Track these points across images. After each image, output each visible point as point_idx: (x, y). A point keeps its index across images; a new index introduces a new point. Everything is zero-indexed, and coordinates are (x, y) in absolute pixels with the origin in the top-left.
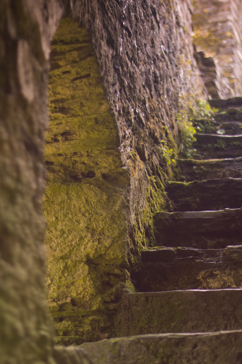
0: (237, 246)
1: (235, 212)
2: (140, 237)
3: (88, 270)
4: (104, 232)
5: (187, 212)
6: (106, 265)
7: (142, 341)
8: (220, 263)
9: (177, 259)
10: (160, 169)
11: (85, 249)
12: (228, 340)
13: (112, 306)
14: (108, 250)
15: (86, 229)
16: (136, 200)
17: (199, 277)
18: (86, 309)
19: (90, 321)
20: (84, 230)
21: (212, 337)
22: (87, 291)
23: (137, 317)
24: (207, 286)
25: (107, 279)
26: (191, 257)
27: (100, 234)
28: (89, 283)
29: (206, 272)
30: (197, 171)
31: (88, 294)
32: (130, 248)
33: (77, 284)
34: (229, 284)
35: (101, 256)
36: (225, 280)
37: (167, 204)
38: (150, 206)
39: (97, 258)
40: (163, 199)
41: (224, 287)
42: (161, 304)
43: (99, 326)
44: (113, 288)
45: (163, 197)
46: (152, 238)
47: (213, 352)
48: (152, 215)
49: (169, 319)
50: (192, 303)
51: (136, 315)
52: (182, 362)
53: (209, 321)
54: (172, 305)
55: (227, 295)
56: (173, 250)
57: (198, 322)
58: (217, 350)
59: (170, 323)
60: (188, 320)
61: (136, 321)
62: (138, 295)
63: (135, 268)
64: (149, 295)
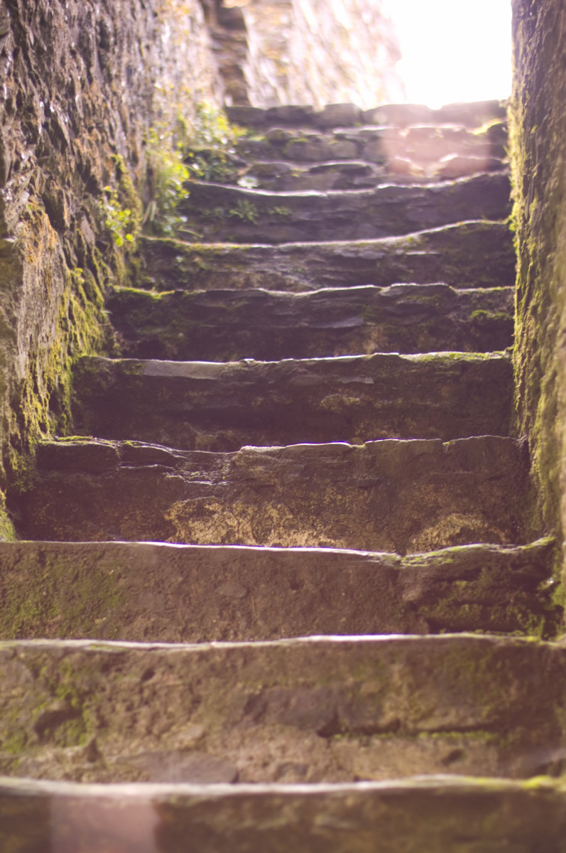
0: (265, 449)
1: (267, 368)
2: (36, 410)
5: (153, 360)
7: (22, 655)
8: (222, 486)
9: (120, 469)
10: (96, 254)
12: (228, 665)
16: (32, 321)
17: (169, 516)
21: (190, 654)
23: (15, 600)
24: (188, 538)
26: (156, 465)
29: (188, 504)
30: (183, 269)
32: (11, 434)
34: (241, 536)
36: (232, 526)
37: (106, 339)
38: (66, 339)
40: (99, 327)
41: (226, 542)
42: (76, 572)
45: (100, 322)
46: (65, 416)
47: (191, 689)
48: (69, 361)
49: (93, 607)
50: (149, 573)
51: (13, 593)
52: (113, 710)
53: (186, 618)
54: (100, 575)
55: (234, 561)
56: (114, 447)
57: (161, 619)
58: (199, 687)
59: (93, 617)
60: (137, 614)
61: (13, 609)
62: (22, 547)
63: (20, 483)
64: (49, 549)
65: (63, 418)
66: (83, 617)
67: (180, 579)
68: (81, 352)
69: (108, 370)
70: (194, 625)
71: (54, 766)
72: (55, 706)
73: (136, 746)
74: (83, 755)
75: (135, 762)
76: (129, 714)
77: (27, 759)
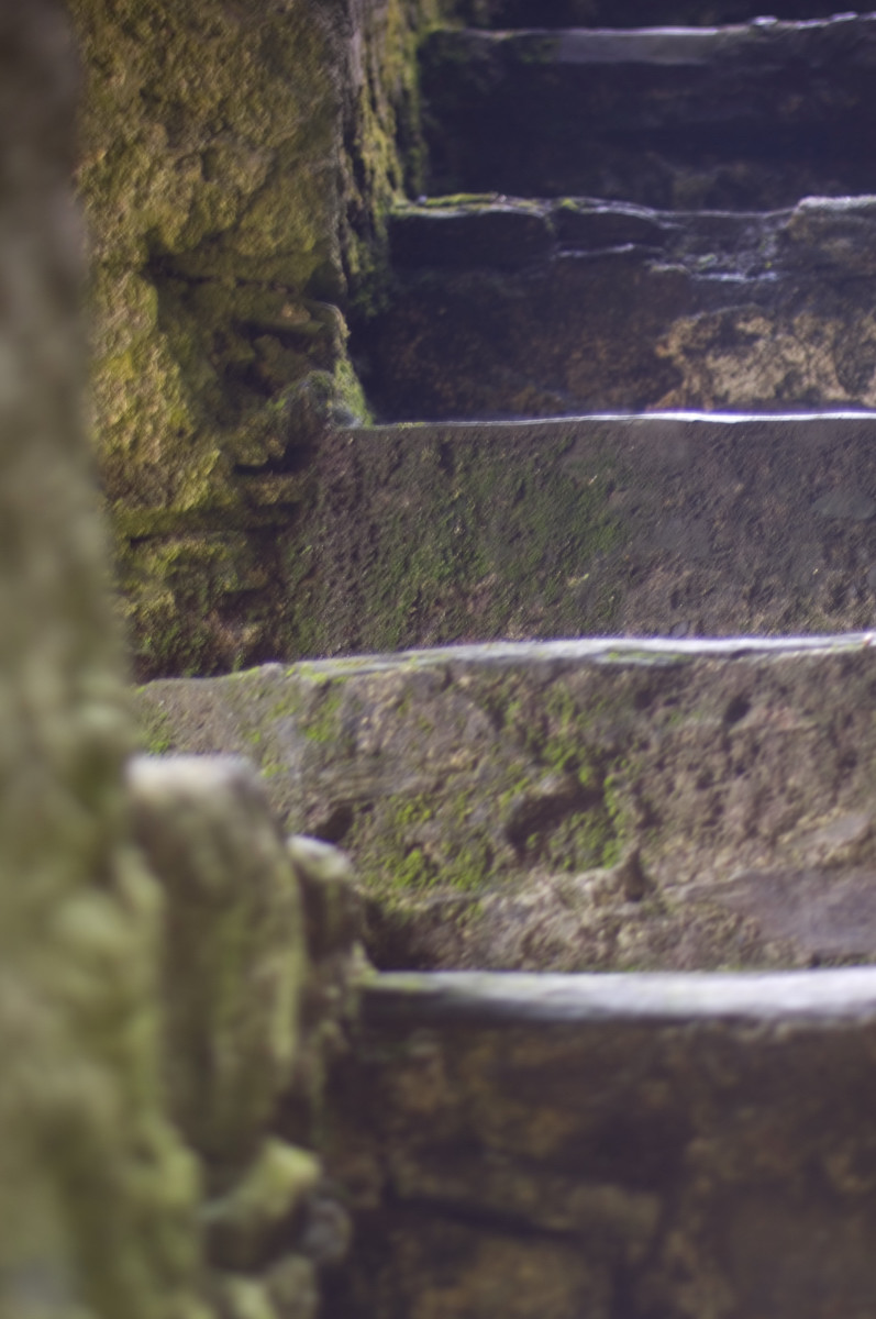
0: (848, 201)
1: (806, 37)
3: (154, 308)
4: (231, 120)
5: (576, 31)
6: (241, 282)
7: (465, 681)
8: (767, 281)
9: (558, 258)
11: (137, 203)
13: (271, 491)
14: (250, 208)
15: (141, 100)
17: (665, 345)
18: (148, 503)
19: (171, 564)
20: (133, 109)
21: (823, 662)
22: (152, 417)
23: (397, 546)
24: (708, 391)
25: (242, 354)
26: (630, 247)
27: (210, 127)
28: (162, 375)
29: (702, 322)
31: (156, 430)
32: (347, 203)
33: (102, 381)
34: (814, 381)
35: (215, 238)
36: (793, 364)
39: (198, 248)
42: (519, 482)
43: (211, 586)
44: (276, 401)
47: (833, 738)
48: (412, 41)
49: (561, 554)
50: (670, 478)
51: (392, 532)
52: (670, 788)
53: (756, 567)
54: (571, 486)
55: (846, 445)
56: (542, 214)
57: (703, 571)
58: (849, 731)
59: (563, 572)
60: (654, 563)
61: (395, 565)
62: (403, 437)
63: (364, 297)
64: (459, 438)
65: (412, 158)
66: (542, 574)
67: (739, 487)
68: (428, 22)
69: (486, 56)
70: (773, 580)
71: (557, 913)
72: (547, 786)
73: (725, 865)
74: (617, 887)
75: (727, 897)
76: (706, 794)
77: (498, 900)
